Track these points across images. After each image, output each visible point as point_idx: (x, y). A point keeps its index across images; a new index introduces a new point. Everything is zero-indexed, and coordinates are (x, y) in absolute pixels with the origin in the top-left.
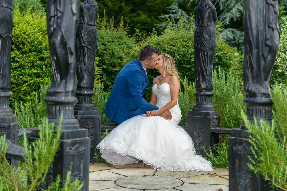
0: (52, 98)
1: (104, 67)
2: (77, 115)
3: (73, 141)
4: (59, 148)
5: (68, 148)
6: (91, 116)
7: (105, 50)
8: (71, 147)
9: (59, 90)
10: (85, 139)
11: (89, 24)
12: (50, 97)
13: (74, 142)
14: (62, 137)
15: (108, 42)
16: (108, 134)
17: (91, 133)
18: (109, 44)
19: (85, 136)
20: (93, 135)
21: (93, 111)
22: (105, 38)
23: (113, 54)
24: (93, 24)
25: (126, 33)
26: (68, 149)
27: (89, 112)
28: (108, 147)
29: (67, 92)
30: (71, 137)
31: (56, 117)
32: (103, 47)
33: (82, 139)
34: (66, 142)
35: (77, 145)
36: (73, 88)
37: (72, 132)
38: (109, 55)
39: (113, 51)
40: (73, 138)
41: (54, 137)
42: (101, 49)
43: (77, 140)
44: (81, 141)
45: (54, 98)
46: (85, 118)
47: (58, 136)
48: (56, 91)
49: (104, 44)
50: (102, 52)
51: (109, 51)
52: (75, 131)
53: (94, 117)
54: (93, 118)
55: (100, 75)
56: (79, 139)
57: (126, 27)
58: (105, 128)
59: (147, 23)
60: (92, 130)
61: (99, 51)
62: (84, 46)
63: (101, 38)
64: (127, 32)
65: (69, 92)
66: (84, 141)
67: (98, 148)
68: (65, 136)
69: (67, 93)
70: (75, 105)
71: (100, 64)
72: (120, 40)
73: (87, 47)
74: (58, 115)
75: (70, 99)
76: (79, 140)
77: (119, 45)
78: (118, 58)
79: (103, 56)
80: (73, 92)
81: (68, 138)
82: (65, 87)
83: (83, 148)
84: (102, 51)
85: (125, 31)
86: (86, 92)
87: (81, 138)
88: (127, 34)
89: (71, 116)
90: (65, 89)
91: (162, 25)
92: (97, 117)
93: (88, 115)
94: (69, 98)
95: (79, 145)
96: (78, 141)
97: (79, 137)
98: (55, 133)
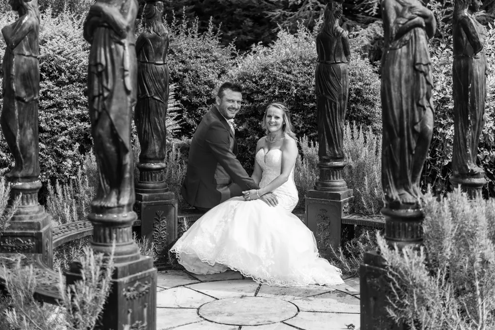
0: (99, 215)
1: (185, 98)
3: (131, 279)
4: (111, 290)
5: (124, 290)
6: (161, 201)
7: (186, 71)
8: (129, 288)
9: (109, 205)
10: (149, 273)
12: (96, 215)
13: (133, 280)
14: (115, 275)
15: (190, 58)
16: (188, 229)
17: (162, 227)
18: (192, 61)
19: (149, 268)
20: (165, 229)
21: (165, 193)
22: (184, 51)
23: (198, 77)
24: (162, 62)
25: (218, 42)
26: (123, 292)
27: (159, 196)
28: (188, 251)
29: (120, 207)
30: (128, 273)
31: (105, 244)
32: (182, 66)
33: (145, 274)
34: (121, 282)
35: (137, 283)
36: (129, 200)
37: (130, 265)
38: (191, 80)
39: (198, 73)
40: (130, 274)
41: (103, 275)
42: (179, 70)
43: (136, 277)
44: (143, 276)
45: (101, 215)
46: (153, 204)
47: (109, 273)
48: (104, 206)
49: (183, 62)
50: (180, 75)
51: (191, 73)
52: (134, 263)
53: (166, 202)
54: (166, 204)
55: (179, 112)
56: (140, 273)
57: (218, 34)
58: (183, 218)
60: (164, 222)
61: (176, 72)
62: (149, 96)
63: (179, 52)
64: (220, 40)
65: (123, 206)
66: (147, 275)
68: (119, 274)
69: (121, 209)
70: (132, 224)
71: (179, 92)
72: (209, 55)
73: (154, 97)
74: (108, 240)
75: (126, 217)
76: (139, 276)
77: (207, 62)
78: (205, 83)
79: (182, 81)
80: (129, 205)
81: (124, 275)
82: (118, 199)
83: (146, 287)
84: (181, 73)
85: (216, 38)
87: (144, 272)
88: (219, 44)
89: (128, 241)
90: (118, 203)
91: (275, 13)
92: (171, 202)
93: (157, 200)
94: (124, 216)
95: (140, 283)
96: (139, 278)
97: (141, 271)
98: (103, 269)
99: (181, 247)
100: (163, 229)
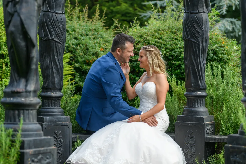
0: (10, 99)
1: (77, 65)
2: (43, 122)
3: (35, 151)
4: (18, 159)
5: (29, 159)
6: (59, 123)
7: (78, 45)
8: (33, 158)
9: (18, 90)
10: (50, 149)
11: (57, 12)
12: (8, 99)
13: (37, 152)
14: (22, 146)
15: (81, 35)
16: (80, 145)
17: (60, 144)
18: (83, 38)
19: (50, 146)
20: (62, 146)
21: (62, 117)
22: (77, 30)
23: (87, 49)
24: (61, 12)
25: (103, 24)
26: (29, 161)
27: (57, 118)
28: (80, 161)
29: (27, 92)
30: (33, 147)
31: (15, 123)
32: (75, 42)
33: (47, 150)
34: (27, 152)
35: (40, 156)
37: (34, 140)
38: (82, 51)
39: (88, 47)
40: (35, 148)
41: (12, 146)
42: (73, 44)
43: (40, 151)
44: (45, 151)
45: (12, 99)
46: (52, 125)
47: (18, 145)
48: (14, 91)
49: (76, 38)
50: (74, 48)
51: (82, 46)
52: (38, 139)
53: (63, 124)
54: (62, 125)
55: (72, 75)
56: (43, 149)
57: (103, 18)
58: (76, 138)
59: (129, 13)
60: (61, 140)
61: (70, 46)
62: (50, 38)
63: (73, 31)
64: (104, 23)
65: (30, 92)
66: (48, 151)
67: (68, 161)
68: (26, 145)
69: (28, 94)
70: (37, 107)
71: (72, 61)
72: (96, 33)
73: (54, 39)
74: (17, 120)
75: (32, 100)
76: (42, 150)
77: (94, 38)
78: (93, 54)
79: (75, 53)
80: (35, 91)
81: (30, 148)
82: (26, 86)
83: (48, 161)
84: (74, 46)
85: (101, 21)
86: (53, 94)
87: (45, 148)
88: (104, 26)
89: (33, 121)
90: (26, 89)
91: (146, 14)
92: (66, 124)
93: (55, 122)
94: (30, 99)
95: (42, 156)
96: (41, 152)
97: (43, 147)
98: (13, 141)
99: (75, 158)
100: (60, 145)
